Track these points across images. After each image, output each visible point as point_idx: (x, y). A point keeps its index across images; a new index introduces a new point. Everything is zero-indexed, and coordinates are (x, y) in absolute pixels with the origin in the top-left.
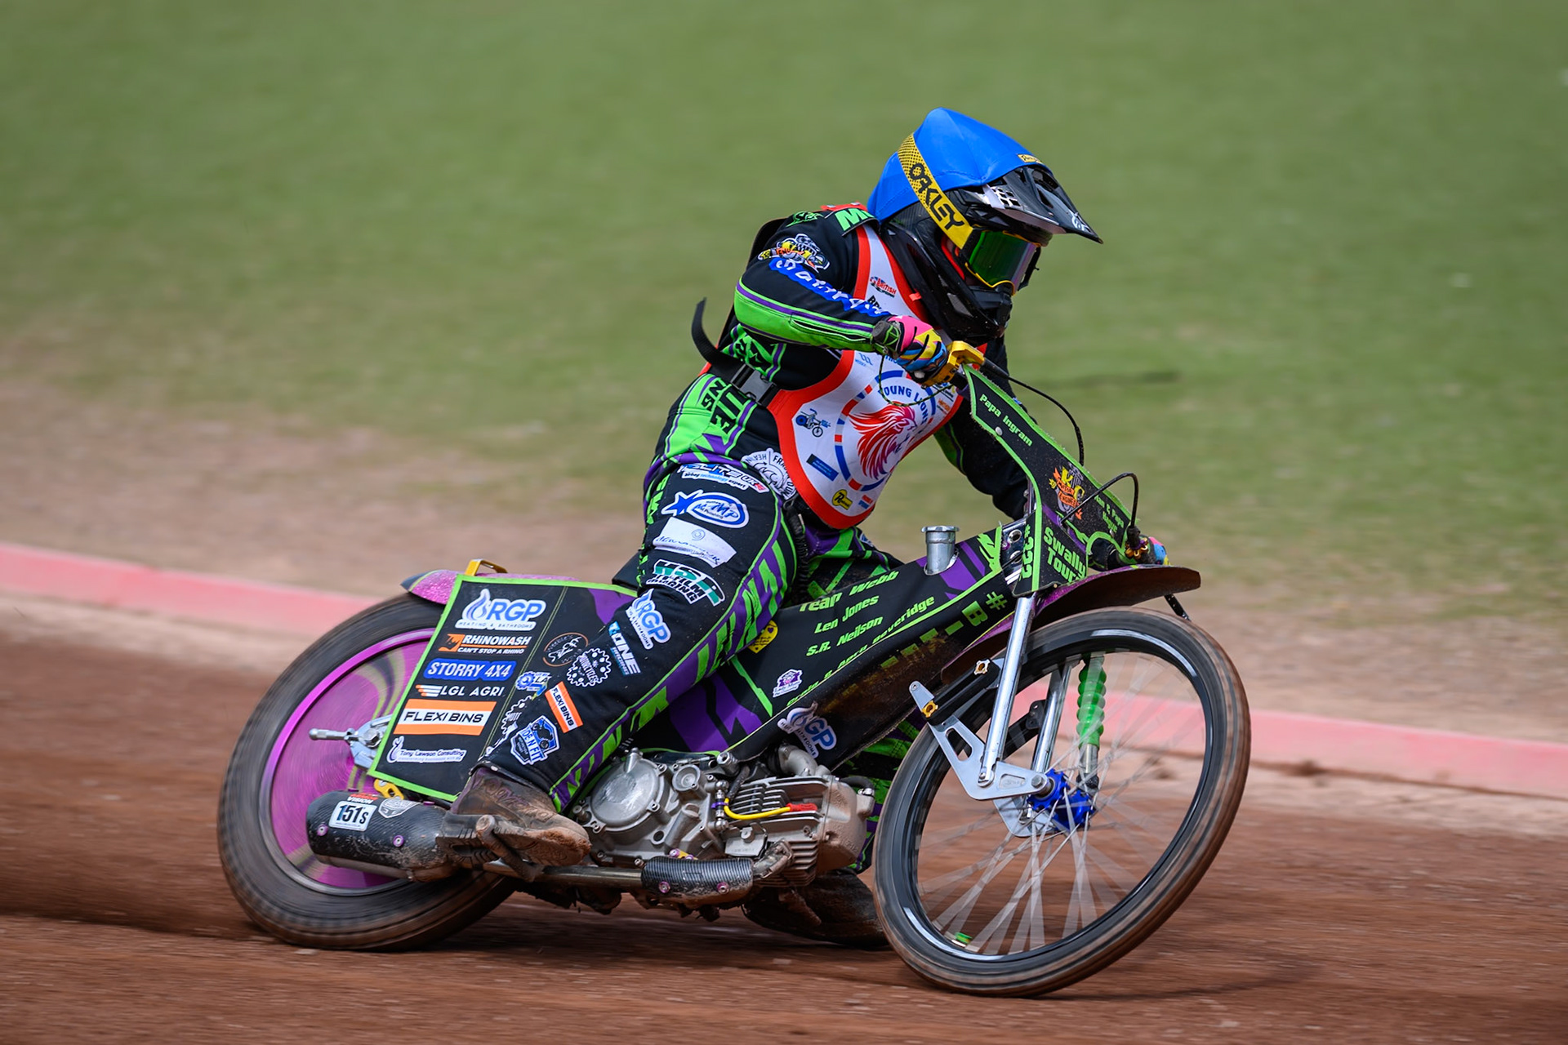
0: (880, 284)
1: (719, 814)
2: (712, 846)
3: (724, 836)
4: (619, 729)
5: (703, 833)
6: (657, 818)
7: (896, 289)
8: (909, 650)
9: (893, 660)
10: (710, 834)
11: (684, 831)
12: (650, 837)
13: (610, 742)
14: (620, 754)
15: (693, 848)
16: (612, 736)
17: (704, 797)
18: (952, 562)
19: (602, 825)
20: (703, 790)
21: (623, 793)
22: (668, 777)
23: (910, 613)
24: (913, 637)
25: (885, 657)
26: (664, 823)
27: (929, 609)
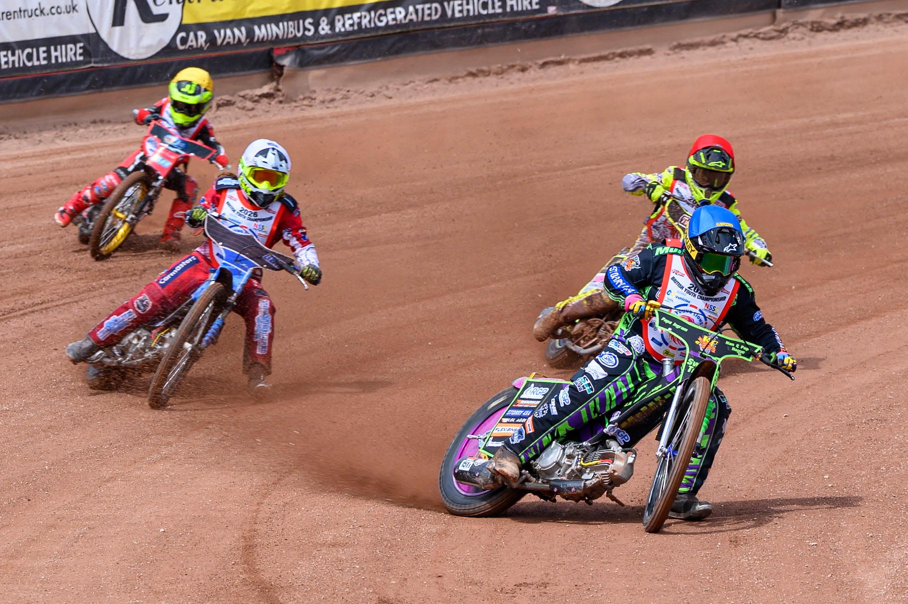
0: (677, 272)
1: (579, 463)
2: (577, 475)
3: (581, 471)
4: (549, 435)
5: (572, 470)
6: (558, 464)
7: (684, 273)
8: (651, 404)
9: (644, 409)
10: (576, 471)
11: (566, 470)
12: (557, 472)
13: (545, 439)
14: (550, 444)
15: (569, 476)
16: (546, 437)
17: (575, 457)
18: (672, 371)
19: (540, 468)
20: (575, 455)
21: (548, 456)
22: (564, 449)
23: (653, 390)
24: (652, 399)
25: (642, 406)
26: (561, 467)
27: (659, 389)
